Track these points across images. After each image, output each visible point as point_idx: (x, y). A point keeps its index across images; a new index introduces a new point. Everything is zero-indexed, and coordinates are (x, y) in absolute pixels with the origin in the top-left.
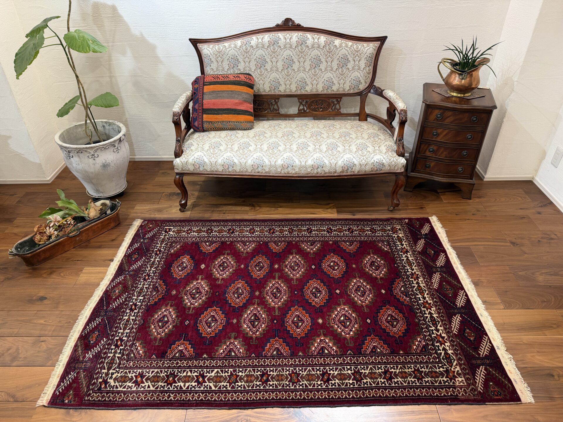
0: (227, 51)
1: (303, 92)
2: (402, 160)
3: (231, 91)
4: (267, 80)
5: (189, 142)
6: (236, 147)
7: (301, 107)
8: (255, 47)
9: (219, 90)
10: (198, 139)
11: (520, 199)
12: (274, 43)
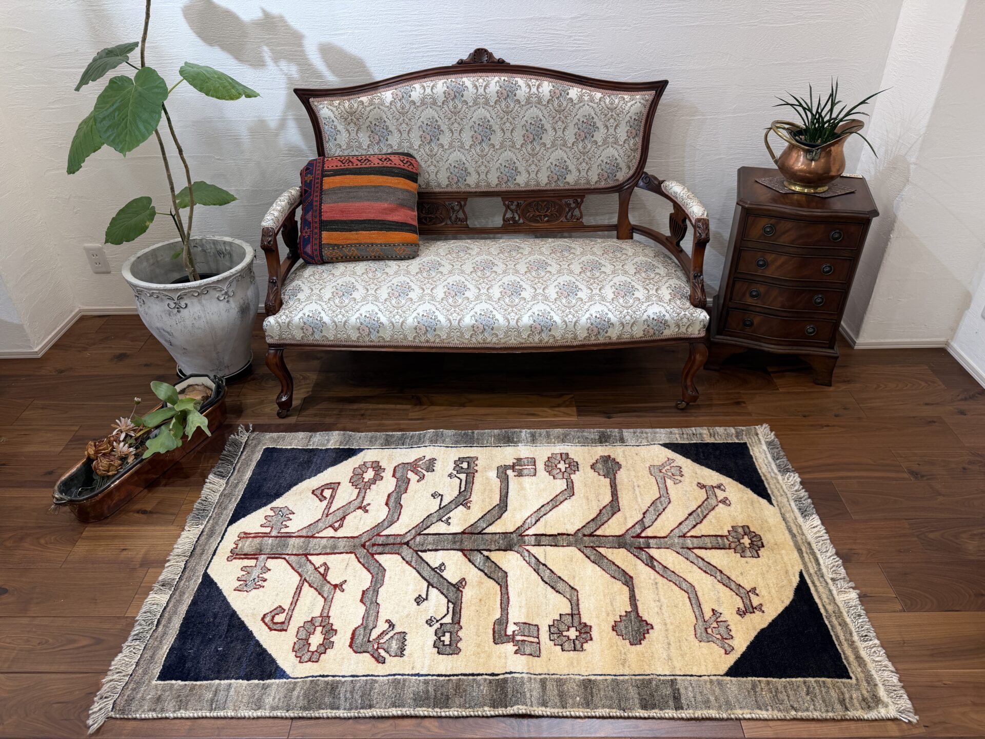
0: (366, 113)
1: (512, 186)
2: (702, 314)
3: (375, 187)
4: (443, 166)
5: (294, 284)
6: (384, 293)
7: (509, 215)
8: (418, 104)
9: (351, 184)
10: (312, 278)
11: (923, 384)
12: (456, 95)
